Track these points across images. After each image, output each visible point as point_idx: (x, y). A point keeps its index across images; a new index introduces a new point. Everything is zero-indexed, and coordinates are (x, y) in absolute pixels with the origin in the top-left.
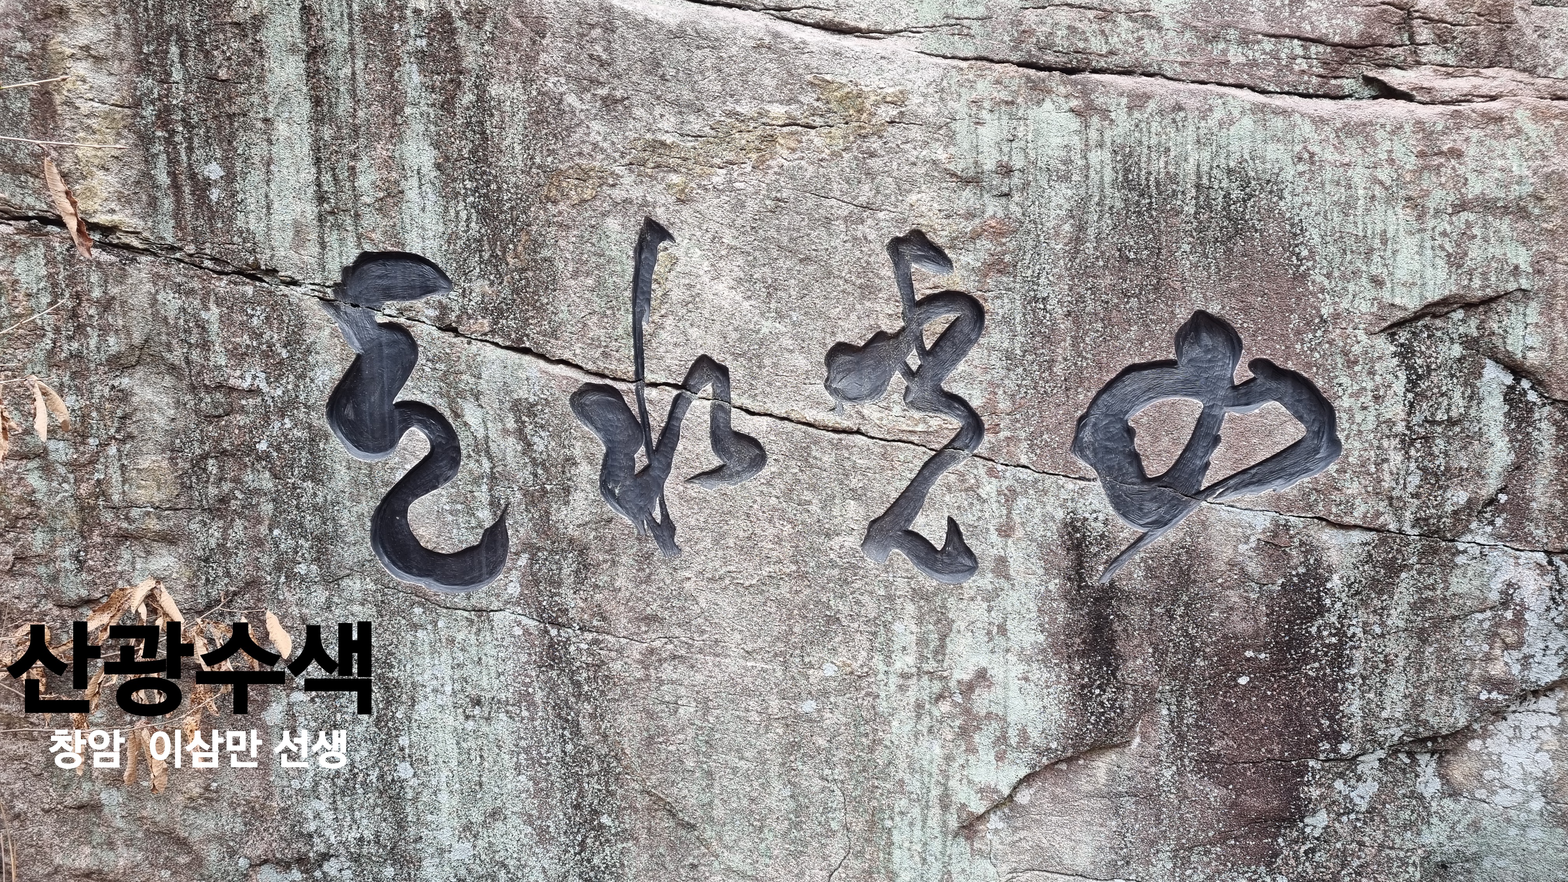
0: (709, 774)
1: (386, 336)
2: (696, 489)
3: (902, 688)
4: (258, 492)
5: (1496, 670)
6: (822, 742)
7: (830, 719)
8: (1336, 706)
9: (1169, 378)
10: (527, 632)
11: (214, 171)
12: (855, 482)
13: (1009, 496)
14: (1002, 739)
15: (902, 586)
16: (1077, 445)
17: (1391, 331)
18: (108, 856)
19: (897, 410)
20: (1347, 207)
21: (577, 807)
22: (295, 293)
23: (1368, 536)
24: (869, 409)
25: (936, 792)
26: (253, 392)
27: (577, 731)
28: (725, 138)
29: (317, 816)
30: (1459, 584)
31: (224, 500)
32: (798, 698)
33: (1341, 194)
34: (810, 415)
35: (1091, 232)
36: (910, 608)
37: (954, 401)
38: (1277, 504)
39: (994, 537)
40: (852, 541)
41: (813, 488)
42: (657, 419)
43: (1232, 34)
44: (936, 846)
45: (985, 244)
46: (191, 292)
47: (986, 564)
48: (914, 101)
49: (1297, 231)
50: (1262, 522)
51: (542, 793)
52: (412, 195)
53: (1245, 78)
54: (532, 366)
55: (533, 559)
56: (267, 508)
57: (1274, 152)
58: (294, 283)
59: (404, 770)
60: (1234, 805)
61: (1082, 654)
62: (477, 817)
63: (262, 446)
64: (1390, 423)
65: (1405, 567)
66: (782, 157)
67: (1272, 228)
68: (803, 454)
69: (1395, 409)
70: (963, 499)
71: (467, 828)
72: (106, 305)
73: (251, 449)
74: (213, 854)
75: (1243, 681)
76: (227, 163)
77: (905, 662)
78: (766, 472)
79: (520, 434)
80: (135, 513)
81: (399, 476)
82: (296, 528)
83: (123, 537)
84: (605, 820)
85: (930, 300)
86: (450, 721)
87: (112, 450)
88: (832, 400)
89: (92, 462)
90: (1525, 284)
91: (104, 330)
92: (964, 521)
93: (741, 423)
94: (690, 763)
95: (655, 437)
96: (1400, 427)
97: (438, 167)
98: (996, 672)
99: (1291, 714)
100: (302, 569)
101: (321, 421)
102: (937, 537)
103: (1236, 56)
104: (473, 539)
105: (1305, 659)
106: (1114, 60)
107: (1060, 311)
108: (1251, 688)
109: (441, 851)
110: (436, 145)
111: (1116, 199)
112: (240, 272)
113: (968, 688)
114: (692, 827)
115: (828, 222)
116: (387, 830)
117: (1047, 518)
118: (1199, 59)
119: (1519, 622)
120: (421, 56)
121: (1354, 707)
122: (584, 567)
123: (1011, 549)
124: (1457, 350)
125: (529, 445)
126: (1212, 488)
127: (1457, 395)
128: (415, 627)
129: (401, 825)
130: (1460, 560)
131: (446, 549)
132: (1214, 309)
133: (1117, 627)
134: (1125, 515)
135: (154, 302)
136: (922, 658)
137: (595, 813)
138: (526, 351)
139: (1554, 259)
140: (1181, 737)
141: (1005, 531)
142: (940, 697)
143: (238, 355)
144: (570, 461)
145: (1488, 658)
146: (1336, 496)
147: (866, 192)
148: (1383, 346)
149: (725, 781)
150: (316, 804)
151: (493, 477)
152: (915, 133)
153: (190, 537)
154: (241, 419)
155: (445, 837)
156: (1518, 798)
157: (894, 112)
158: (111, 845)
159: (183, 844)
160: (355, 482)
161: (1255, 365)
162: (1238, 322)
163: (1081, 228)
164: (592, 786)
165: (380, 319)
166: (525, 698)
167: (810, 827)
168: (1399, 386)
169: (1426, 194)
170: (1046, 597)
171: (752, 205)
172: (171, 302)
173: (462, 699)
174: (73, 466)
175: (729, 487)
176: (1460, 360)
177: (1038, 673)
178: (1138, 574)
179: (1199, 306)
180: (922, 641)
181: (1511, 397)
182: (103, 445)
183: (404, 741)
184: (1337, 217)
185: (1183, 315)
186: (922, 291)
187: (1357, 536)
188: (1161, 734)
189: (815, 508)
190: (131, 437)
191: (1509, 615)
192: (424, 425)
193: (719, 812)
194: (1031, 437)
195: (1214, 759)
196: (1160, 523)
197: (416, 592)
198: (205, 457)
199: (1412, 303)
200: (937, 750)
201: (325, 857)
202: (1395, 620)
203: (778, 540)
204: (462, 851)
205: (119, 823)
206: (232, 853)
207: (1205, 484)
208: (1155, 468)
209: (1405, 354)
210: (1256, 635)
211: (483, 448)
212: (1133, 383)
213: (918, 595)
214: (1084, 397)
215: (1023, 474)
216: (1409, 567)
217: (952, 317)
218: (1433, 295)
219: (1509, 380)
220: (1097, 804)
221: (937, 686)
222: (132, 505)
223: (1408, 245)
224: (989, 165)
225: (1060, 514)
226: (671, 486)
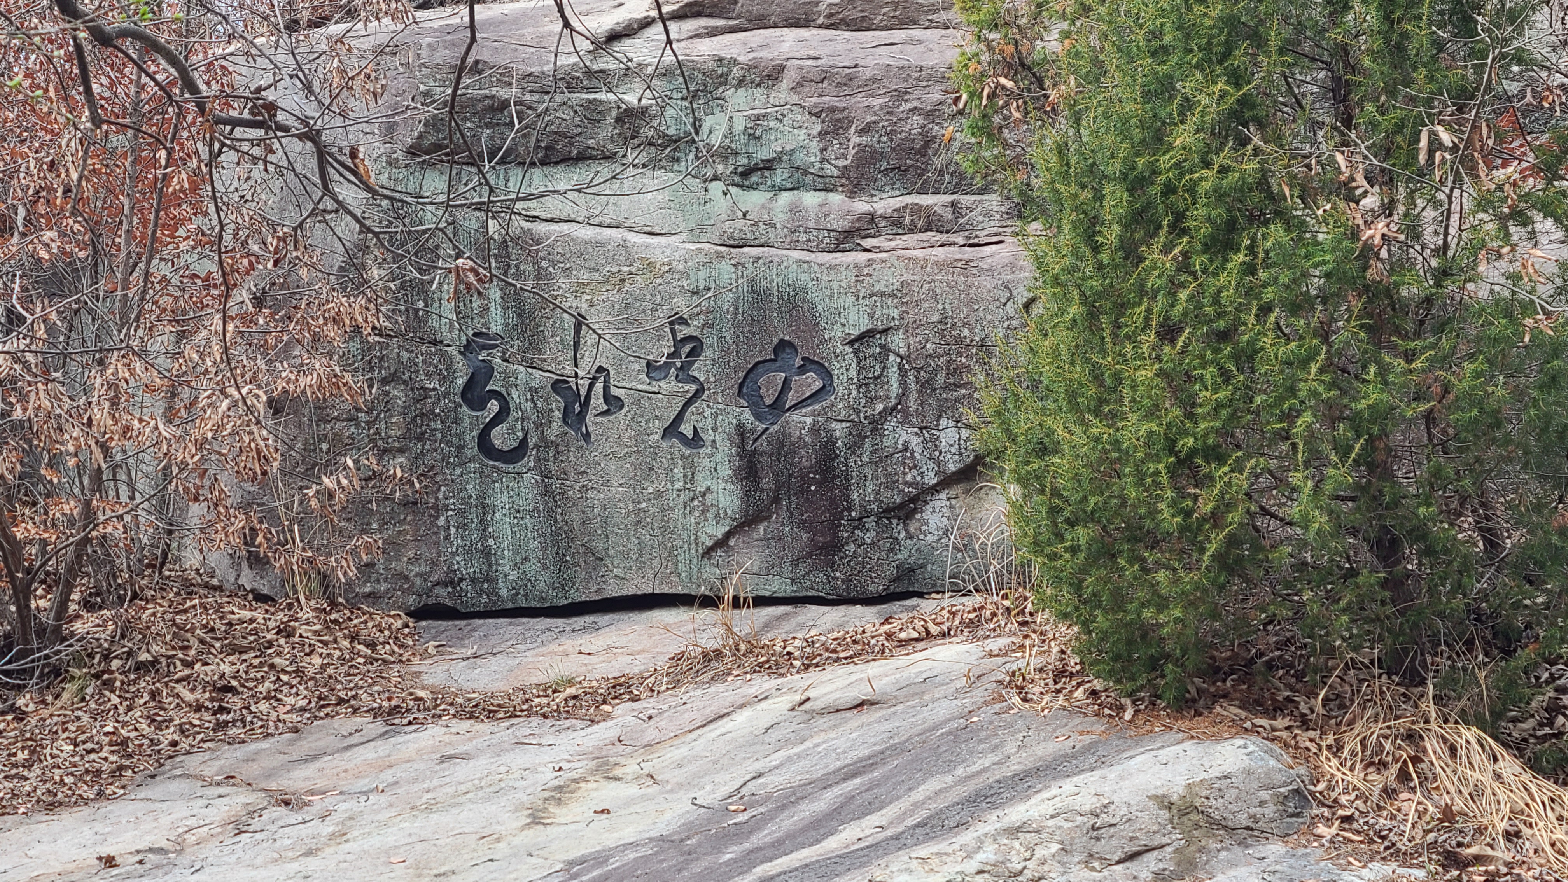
0: (607, 536)
1: (482, 365)
2: (599, 419)
3: (678, 496)
4: (435, 430)
5: (909, 478)
6: (648, 520)
7: (652, 510)
8: (848, 496)
9: (773, 366)
10: (536, 481)
11: (421, 304)
12: (657, 412)
13: (715, 415)
14: (718, 515)
15: (677, 455)
16: (740, 394)
17: (851, 343)
18: (378, 586)
19: (673, 383)
20: (831, 297)
21: (557, 553)
22: (450, 349)
23: (848, 424)
24: (662, 384)
25: (693, 538)
26: (435, 389)
27: (556, 521)
28: (606, 281)
29: (458, 563)
30: (887, 442)
31: (423, 434)
32: (639, 502)
33: (829, 292)
34: (640, 387)
35: (741, 310)
36: (680, 462)
37: (695, 380)
38: (813, 413)
39: (711, 432)
40: (657, 437)
41: (642, 416)
42: (583, 392)
43: (802, 229)
44: (695, 561)
45: (702, 316)
46: (412, 352)
47: (709, 443)
48: (675, 264)
49: (814, 306)
50: (809, 420)
51: (544, 549)
52: (493, 309)
53: (805, 247)
54: (537, 373)
55: (538, 451)
56: (439, 435)
57: (805, 277)
58: (449, 345)
59: (491, 542)
60: (812, 540)
61: (746, 478)
62: (519, 560)
63: (437, 411)
64: (852, 379)
65: (866, 437)
66: (627, 287)
67: (806, 306)
68: (638, 403)
69: (853, 373)
70: (699, 418)
71: (515, 565)
72: (381, 359)
73: (432, 412)
74: (418, 581)
75: (813, 488)
76: (425, 301)
77: (679, 485)
78: (624, 411)
79: (532, 400)
80: (390, 440)
81: (488, 420)
82: (449, 444)
83: (385, 451)
84: (568, 558)
85: (682, 340)
86: (508, 520)
87: (382, 416)
88: (648, 381)
89: (375, 420)
90: (897, 323)
91: (381, 368)
92: (699, 426)
93: (614, 391)
94: (599, 532)
95: (582, 399)
96: (855, 380)
97: (502, 298)
98: (714, 487)
99: (832, 500)
100: (451, 460)
101: (458, 399)
102: (689, 434)
103: (803, 238)
104: (516, 444)
105: (835, 477)
106: (757, 242)
107: (731, 342)
108: (816, 491)
109: (506, 576)
110: (501, 290)
111: (749, 297)
112: (430, 343)
113: (704, 495)
114: (602, 560)
115: (644, 311)
116: (485, 568)
117: (730, 423)
118: (789, 240)
119: (912, 457)
120: (496, 257)
121: (855, 496)
122: (557, 453)
123: (717, 438)
124: (878, 350)
125: (536, 404)
126: (789, 409)
127: (877, 367)
128: (494, 482)
129: (490, 566)
130: (886, 433)
131: (505, 449)
132: (787, 338)
133: (759, 466)
134: (760, 421)
135: (399, 355)
136: (686, 483)
137: (564, 555)
138: (535, 368)
139: (908, 313)
140: (792, 513)
141: (715, 429)
142: (693, 499)
143: (429, 375)
144: (551, 410)
145: (904, 474)
146: (835, 409)
147: (658, 299)
148: (849, 350)
149: (613, 538)
150: (458, 558)
151: (523, 419)
152: (676, 276)
153: (410, 449)
154: (429, 401)
155: (507, 569)
156: (936, 538)
157: (667, 268)
158: (378, 581)
159: (406, 578)
160: (471, 423)
161: (803, 359)
162: (796, 342)
163: (737, 309)
164: (563, 544)
165: (480, 358)
166: (536, 509)
167: (646, 557)
168: (854, 365)
169: (859, 291)
170: (732, 455)
171: (617, 306)
172: (405, 355)
173: (512, 511)
174: (368, 423)
175: (611, 418)
176: (880, 353)
177: (730, 486)
178: (765, 444)
179: (782, 336)
180: (685, 476)
181: (900, 367)
182: (379, 414)
183: (491, 530)
184: (828, 301)
185: (775, 341)
186: (680, 336)
187: (844, 425)
188: (784, 513)
189: (643, 424)
190: (389, 410)
191: (908, 454)
192: (496, 399)
193: (611, 552)
194: (722, 392)
195: (804, 522)
196: (773, 424)
197: (494, 467)
198: (416, 416)
199: (855, 332)
200: (693, 520)
201: (461, 580)
202: (865, 459)
203: (630, 438)
204: (513, 575)
205: (381, 571)
206: (425, 580)
207: (787, 407)
208: (768, 402)
209: (856, 352)
210: (811, 467)
211: (519, 407)
212: (760, 369)
213: (683, 457)
214: (741, 375)
215: (720, 406)
216: (867, 437)
217: (691, 345)
218: (863, 329)
219: (899, 360)
220: (760, 543)
221: (692, 493)
222: (389, 437)
223: (853, 311)
224: (702, 287)
225: (734, 421)
226: (589, 418)
